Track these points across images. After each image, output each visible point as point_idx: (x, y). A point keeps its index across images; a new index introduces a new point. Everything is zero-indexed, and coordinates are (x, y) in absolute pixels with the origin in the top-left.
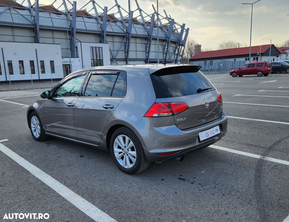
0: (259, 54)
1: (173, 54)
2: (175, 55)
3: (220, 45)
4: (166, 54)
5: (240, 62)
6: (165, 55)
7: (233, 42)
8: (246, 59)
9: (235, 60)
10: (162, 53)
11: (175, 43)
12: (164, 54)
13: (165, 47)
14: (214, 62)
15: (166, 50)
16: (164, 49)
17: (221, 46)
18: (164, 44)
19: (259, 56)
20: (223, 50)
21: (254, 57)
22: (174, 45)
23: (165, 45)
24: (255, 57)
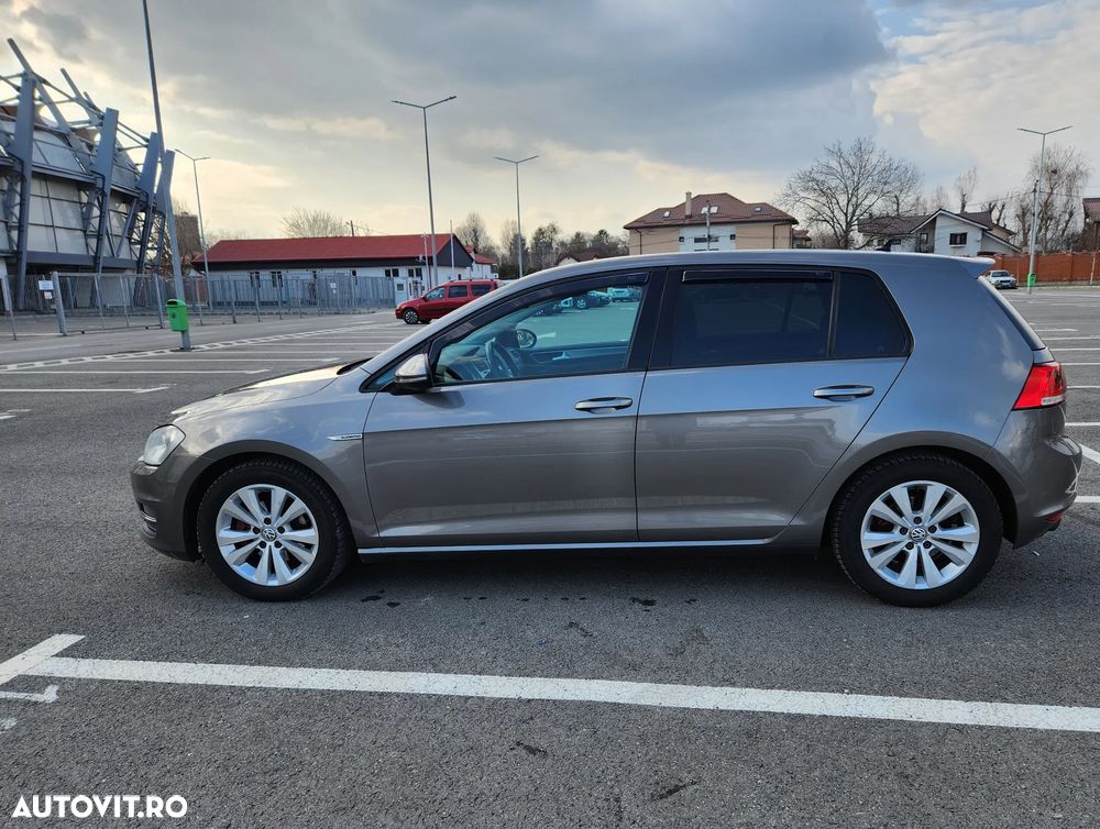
0: (424, 258)
1: (126, 241)
2: (130, 243)
3: (291, 222)
4: (99, 237)
5: (373, 279)
6: (93, 242)
7: (328, 218)
8: (388, 273)
9: (354, 273)
10: (81, 234)
11: (125, 198)
12: (86, 236)
13: (90, 211)
14: (290, 275)
15: (95, 222)
16: (86, 218)
17: (296, 226)
18: (85, 199)
19: (425, 264)
20: (300, 239)
21: (411, 267)
22: (123, 208)
23: (90, 205)
24: (414, 268)
